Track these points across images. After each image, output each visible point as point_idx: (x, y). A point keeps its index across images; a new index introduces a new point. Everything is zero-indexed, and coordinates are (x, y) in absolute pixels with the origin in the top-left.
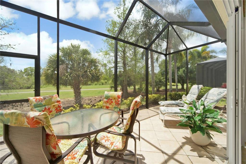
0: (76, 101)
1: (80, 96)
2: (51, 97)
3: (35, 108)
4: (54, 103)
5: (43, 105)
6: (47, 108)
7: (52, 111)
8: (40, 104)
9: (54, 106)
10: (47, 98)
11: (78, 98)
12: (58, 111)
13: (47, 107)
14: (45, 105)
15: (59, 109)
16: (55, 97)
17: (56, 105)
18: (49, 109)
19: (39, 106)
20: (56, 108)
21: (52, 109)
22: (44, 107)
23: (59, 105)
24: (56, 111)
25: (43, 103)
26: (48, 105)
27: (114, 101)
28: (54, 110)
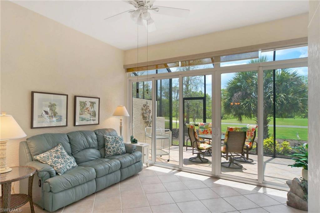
3: (200, 128)
4: (210, 128)
8: (202, 127)
9: (210, 130)
10: (206, 125)
13: (206, 129)
14: (205, 128)
18: (207, 131)
22: (204, 129)
25: (204, 127)
26: (207, 128)
27: (250, 133)
28: (209, 132)
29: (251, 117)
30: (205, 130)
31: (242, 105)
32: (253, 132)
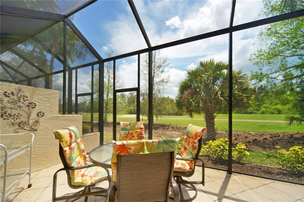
0: (208, 134)
1: (212, 128)
2: (135, 124)
3: (122, 131)
4: (137, 129)
5: (128, 129)
6: (130, 133)
7: (134, 136)
8: (125, 128)
9: (136, 132)
10: (132, 124)
11: (210, 130)
12: (139, 138)
13: (130, 131)
14: (129, 130)
15: (140, 135)
16: (139, 124)
17: (138, 131)
18: (132, 134)
19: (124, 129)
20: (138, 134)
21: (134, 134)
22: (128, 131)
23: (141, 132)
24: (138, 137)
25: (128, 127)
26: (132, 130)
27: (191, 141)
28: (136, 135)
29: (200, 113)
30: (129, 133)
31: (191, 102)
32: (196, 141)
